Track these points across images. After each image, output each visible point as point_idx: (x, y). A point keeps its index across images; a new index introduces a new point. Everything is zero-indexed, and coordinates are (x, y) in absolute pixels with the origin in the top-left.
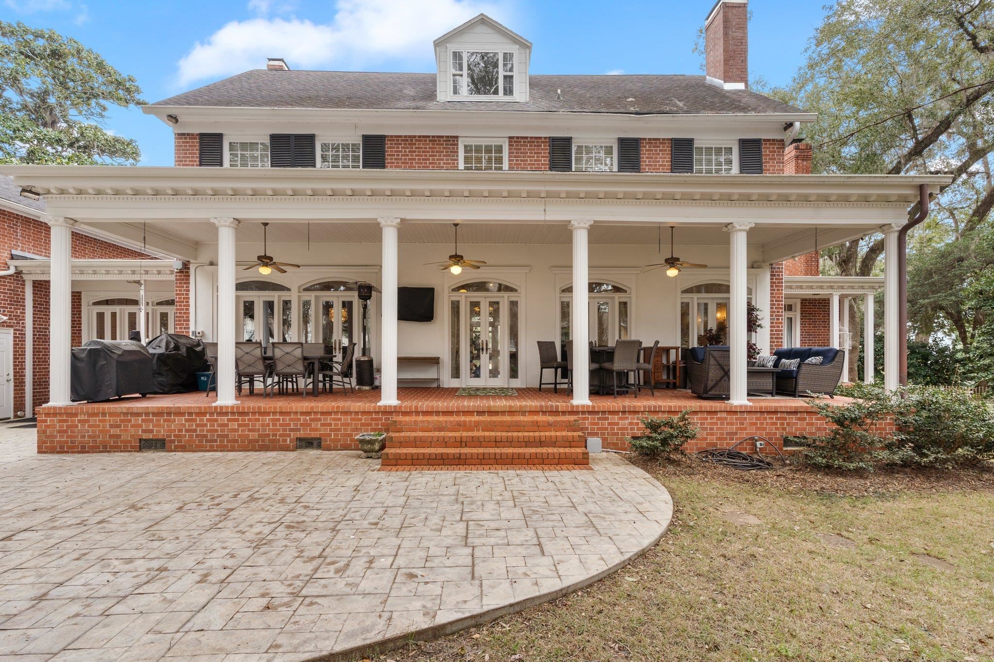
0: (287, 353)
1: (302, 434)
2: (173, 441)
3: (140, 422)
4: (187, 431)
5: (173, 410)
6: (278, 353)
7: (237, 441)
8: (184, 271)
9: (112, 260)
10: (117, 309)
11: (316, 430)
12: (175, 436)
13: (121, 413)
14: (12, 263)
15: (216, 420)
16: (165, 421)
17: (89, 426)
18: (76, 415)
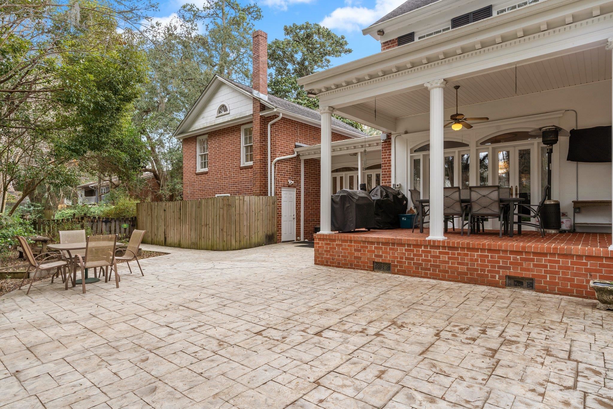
0: (484, 196)
1: (512, 272)
2: (396, 266)
3: (373, 249)
4: (406, 259)
5: (396, 241)
6: (475, 196)
7: (447, 272)
8: (388, 141)
9: (343, 141)
10: (343, 174)
11: (528, 270)
12: (398, 262)
13: (361, 241)
14: (296, 150)
15: (430, 252)
16: (390, 249)
17: (343, 249)
18: (334, 240)
